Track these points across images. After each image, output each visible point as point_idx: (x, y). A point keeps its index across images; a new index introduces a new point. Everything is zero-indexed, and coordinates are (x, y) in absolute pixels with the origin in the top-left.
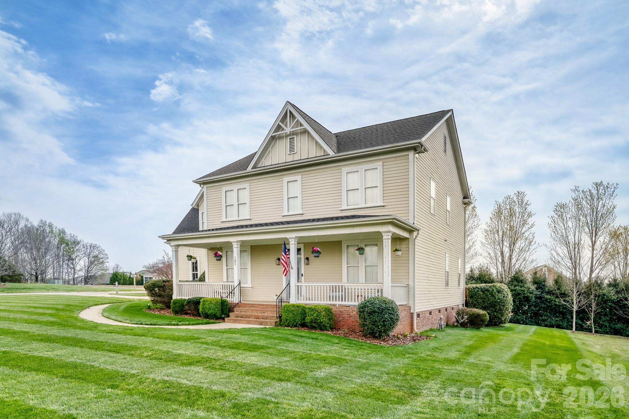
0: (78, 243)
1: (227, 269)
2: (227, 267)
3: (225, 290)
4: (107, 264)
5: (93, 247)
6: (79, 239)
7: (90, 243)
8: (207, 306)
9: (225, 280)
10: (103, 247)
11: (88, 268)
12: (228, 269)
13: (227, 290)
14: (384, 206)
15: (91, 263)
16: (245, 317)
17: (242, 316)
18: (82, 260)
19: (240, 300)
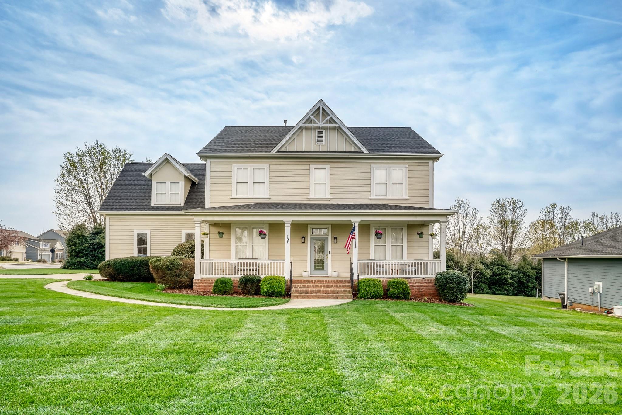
1: (236, 245)
9: (234, 256)
14: (408, 199)
16: (310, 293)
17: (307, 292)
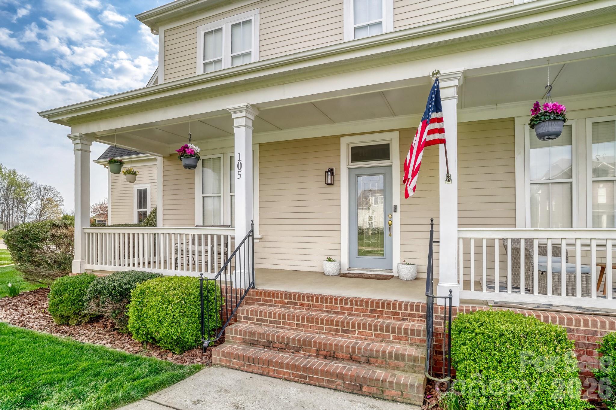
0: (31, 185)
1: (203, 197)
2: (203, 194)
3: (200, 245)
4: (62, 207)
5: (47, 189)
6: (31, 181)
7: (44, 185)
8: (154, 311)
9: (198, 221)
10: (58, 189)
11: (41, 211)
12: (205, 199)
13: (206, 244)
15: (44, 206)
16: (280, 346)
18: (35, 202)
19: (251, 280)
